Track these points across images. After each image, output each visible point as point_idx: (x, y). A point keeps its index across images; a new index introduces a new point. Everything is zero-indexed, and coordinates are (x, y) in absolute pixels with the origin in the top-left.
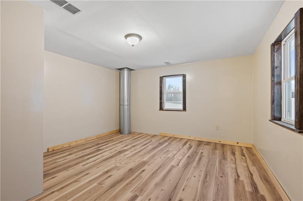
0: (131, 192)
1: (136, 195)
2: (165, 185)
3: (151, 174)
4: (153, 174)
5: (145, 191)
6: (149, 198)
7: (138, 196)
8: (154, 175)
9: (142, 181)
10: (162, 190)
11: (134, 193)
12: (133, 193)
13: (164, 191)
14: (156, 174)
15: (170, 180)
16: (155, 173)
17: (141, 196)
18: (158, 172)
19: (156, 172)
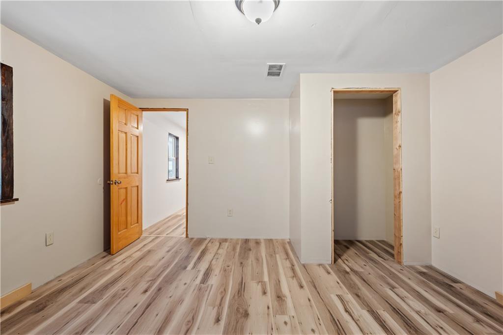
0: (212, 285)
1: (203, 283)
2: (167, 305)
3: (198, 317)
4: (193, 319)
5: (194, 290)
6: (186, 285)
7: (201, 283)
8: (191, 317)
9: (206, 301)
10: (170, 297)
11: (207, 285)
12: (209, 285)
13: (167, 297)
14: (188, 319)
15: (157, 315)
16: (189, 322)
17: (197, 285)
18: (184, 326)
19: (189, 326)
